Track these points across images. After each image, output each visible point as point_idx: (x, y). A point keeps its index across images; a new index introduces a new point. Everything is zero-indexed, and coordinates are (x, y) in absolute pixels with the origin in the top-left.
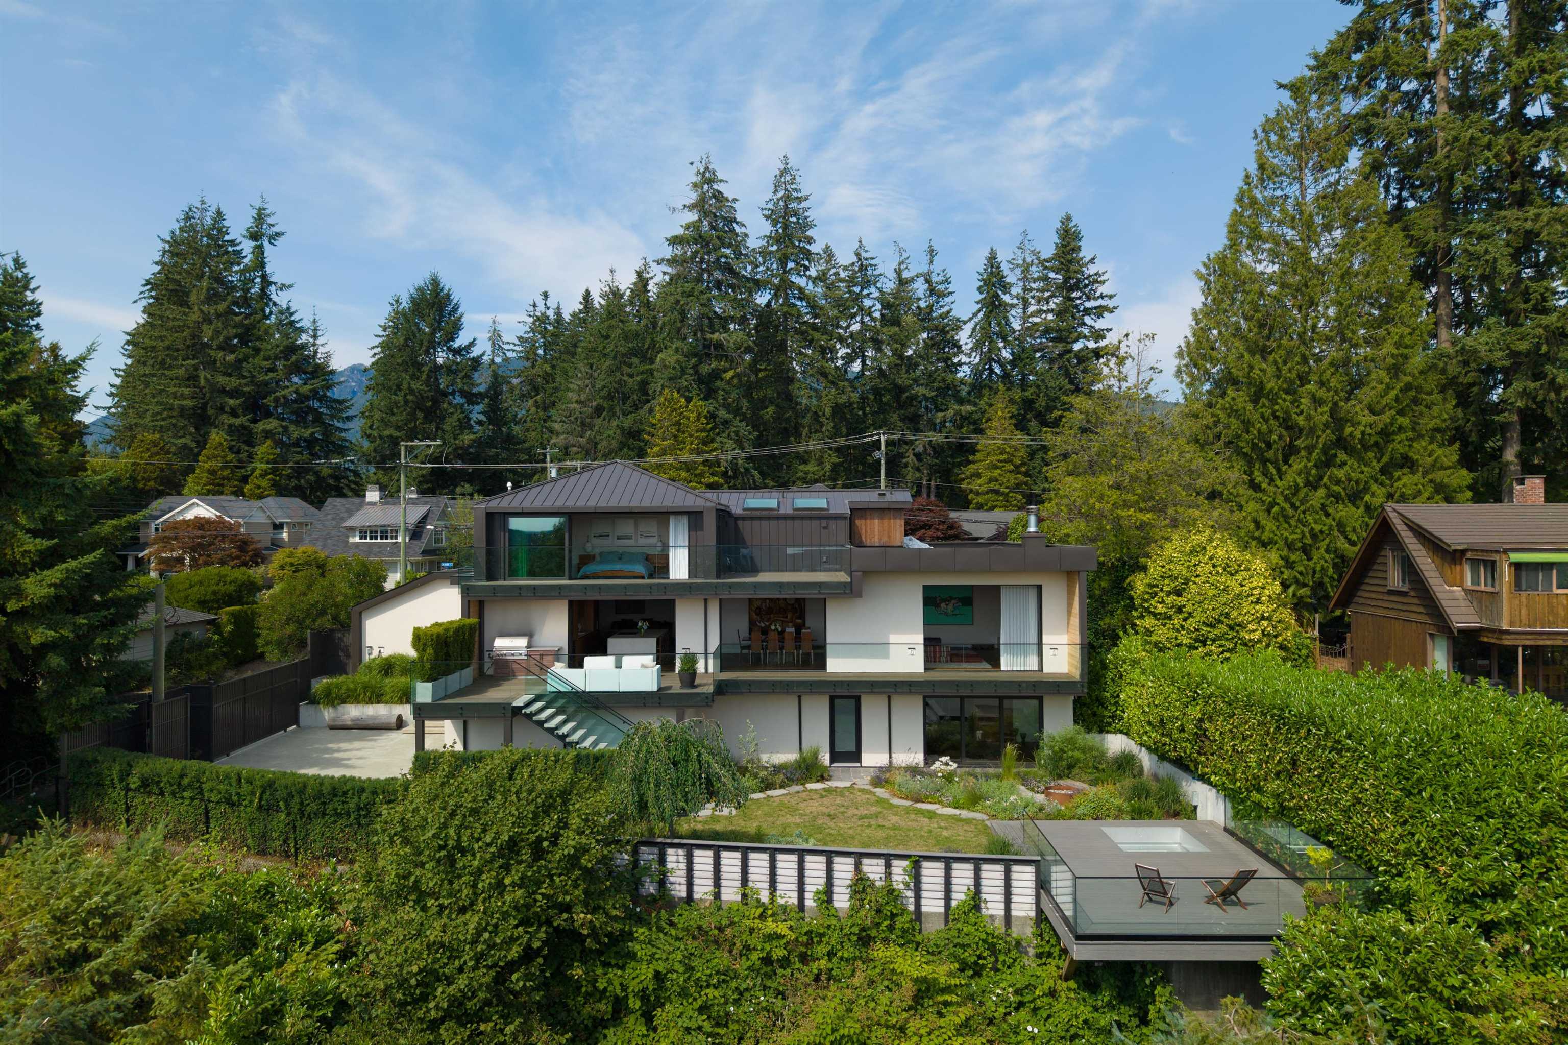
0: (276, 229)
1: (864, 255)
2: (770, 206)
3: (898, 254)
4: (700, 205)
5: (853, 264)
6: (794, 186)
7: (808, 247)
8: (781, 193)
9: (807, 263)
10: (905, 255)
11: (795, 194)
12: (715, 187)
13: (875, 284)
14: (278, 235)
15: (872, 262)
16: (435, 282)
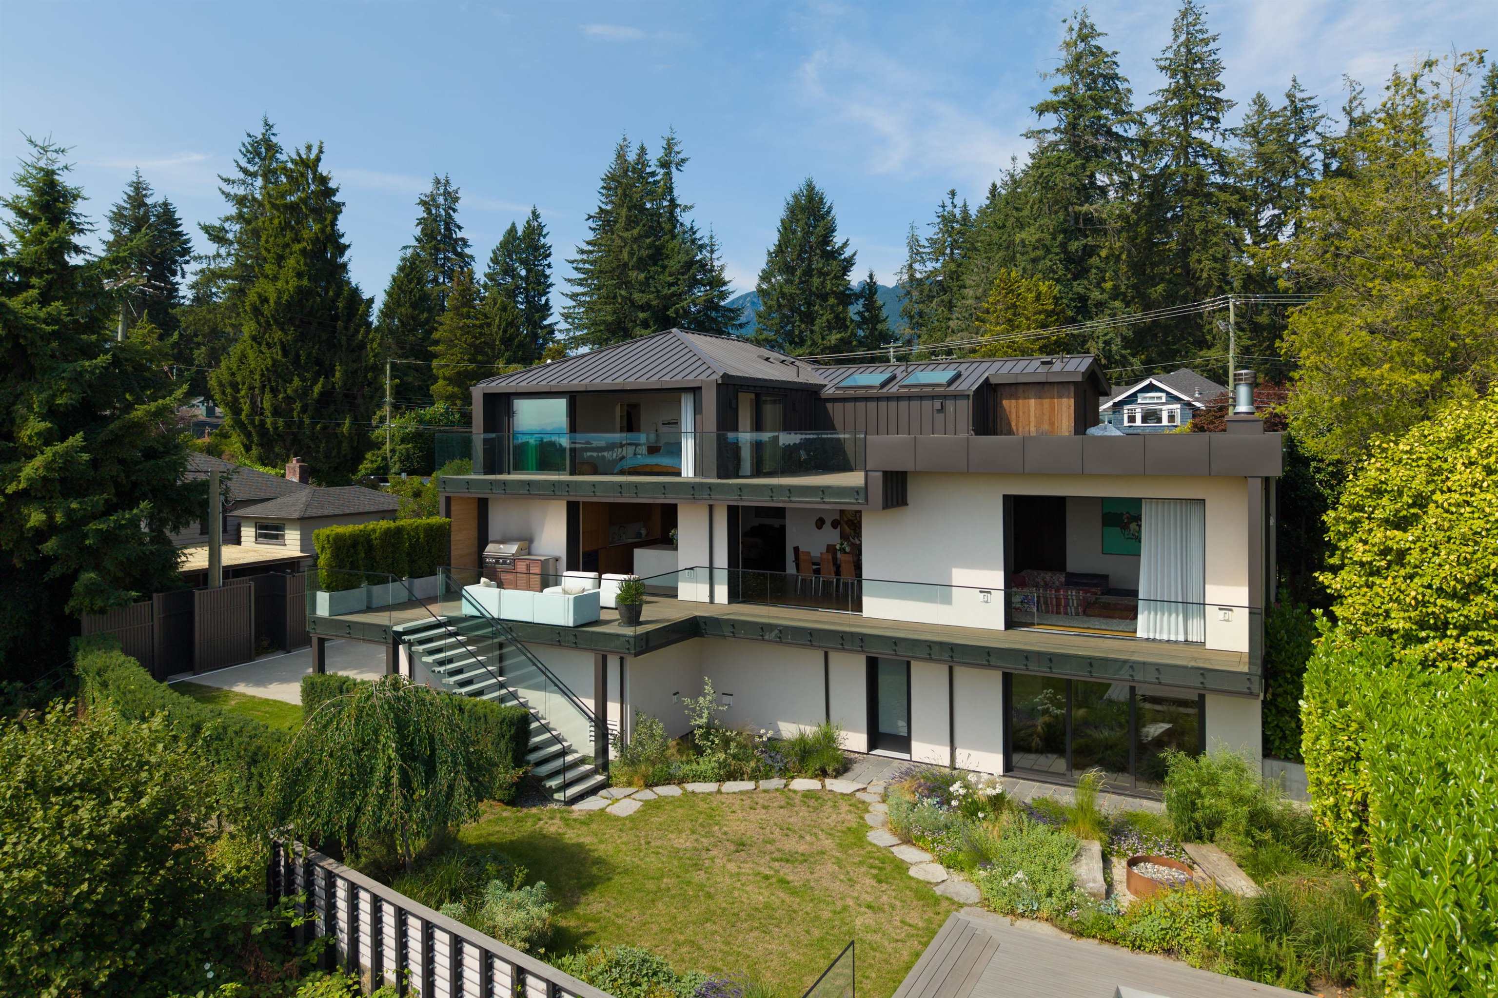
0: (681, 156)
1: (1299, 95)
2: (1170, 55)
3: (1348, 89)
4: (1073, 67)
5: (1285, 108)
6: (1198, 27)
7: (1216, 95)
8: (1183, 38)
9: (1214, 114)
10: (1358, 88)
11: (1200, 36)
12: (1093, 43)
13: (1314, 128)
14: (683, 161)
15: (1310, 103)
16: (810, 187)
